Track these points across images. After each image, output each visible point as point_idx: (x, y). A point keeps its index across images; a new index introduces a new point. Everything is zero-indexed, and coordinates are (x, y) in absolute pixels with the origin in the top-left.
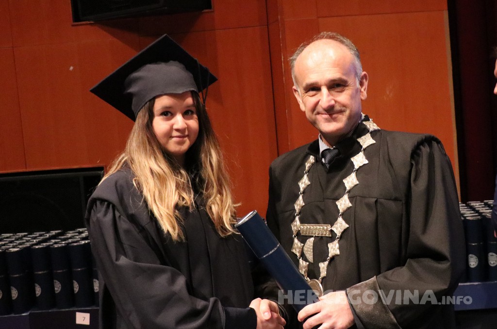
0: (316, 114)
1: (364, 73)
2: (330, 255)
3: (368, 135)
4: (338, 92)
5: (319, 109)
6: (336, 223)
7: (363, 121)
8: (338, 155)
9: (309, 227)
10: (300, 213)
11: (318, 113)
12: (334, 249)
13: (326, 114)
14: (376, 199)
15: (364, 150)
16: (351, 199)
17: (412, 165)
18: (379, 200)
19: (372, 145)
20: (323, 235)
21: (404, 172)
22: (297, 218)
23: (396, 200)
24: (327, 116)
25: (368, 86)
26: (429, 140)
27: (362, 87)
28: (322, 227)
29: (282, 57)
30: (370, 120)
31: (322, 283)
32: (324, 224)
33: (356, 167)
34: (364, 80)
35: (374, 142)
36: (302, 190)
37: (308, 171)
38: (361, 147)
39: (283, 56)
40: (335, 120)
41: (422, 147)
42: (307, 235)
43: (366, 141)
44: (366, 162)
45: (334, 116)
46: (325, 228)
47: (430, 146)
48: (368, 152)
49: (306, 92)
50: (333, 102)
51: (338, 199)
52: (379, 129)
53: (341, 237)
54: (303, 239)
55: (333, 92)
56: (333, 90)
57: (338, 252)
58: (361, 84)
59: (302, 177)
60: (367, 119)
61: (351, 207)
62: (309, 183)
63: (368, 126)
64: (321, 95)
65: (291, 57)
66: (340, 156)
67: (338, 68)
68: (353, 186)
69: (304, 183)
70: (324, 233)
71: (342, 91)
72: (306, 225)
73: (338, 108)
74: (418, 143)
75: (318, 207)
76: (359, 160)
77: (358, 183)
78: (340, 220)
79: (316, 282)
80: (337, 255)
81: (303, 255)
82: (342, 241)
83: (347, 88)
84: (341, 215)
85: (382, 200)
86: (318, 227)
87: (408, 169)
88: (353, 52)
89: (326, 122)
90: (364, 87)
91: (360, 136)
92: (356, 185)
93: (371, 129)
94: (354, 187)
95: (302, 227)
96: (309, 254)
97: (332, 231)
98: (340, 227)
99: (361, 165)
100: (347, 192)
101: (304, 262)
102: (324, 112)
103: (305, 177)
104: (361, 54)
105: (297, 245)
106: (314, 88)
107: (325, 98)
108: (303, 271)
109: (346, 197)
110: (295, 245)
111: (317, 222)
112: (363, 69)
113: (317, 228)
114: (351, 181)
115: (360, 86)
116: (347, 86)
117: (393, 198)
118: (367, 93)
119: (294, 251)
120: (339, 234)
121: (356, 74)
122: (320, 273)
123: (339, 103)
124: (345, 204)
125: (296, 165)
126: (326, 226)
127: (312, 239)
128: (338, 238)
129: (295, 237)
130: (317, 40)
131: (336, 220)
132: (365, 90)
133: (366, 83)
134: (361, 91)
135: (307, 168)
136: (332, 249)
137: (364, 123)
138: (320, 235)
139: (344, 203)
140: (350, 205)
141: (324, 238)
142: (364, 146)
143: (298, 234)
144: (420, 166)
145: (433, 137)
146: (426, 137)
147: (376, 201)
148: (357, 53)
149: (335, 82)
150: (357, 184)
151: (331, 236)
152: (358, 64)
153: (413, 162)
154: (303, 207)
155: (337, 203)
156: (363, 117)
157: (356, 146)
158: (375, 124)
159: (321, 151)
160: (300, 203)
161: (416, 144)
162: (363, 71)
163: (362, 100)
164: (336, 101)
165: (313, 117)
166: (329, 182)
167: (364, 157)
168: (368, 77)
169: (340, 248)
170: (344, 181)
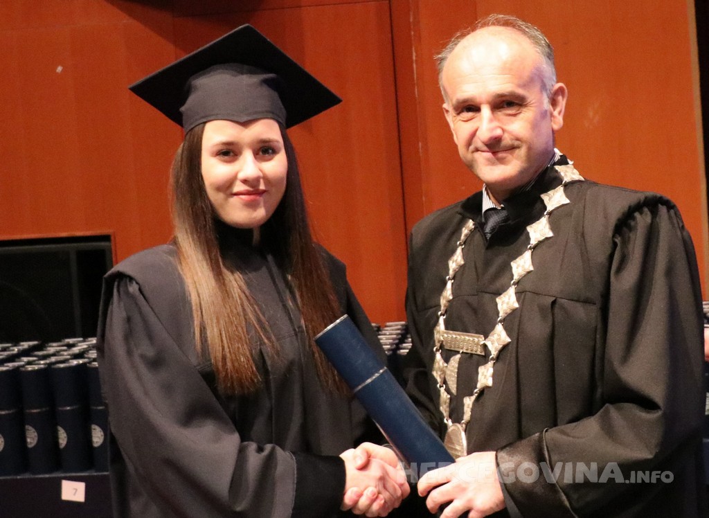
0: (473, 152)
1: (560, 84)
2: (479, 386)
3: (560, 189)
4: (510, 115)
5: (478, 142)
6: (492, 333)
7: (555, 164)
8: (506, 220)
9: (454, 336)
10: (446, 312)
11: (477, 150)
12: (486, 375)
13: (488, 152)
14: (554, 299)
15: (550, 214)
16: (519, 294)
17: (615, 245)
18: (559, 300)
19: (563, 205)
20: (474, 352)
21: (600, 256)
22: (442, 320)
23: (586, 301)
24: (489, 155)
25: (566, 108)
26: (653, 204)
27: (554, 110)
28: (471, 339)
29: (414, 54)
30: (571, 162)
31: (465, 431)
32: (476, 333)
33: (533, 242)
34: (560, 98)
35: (567, 201)
36: (451, 272)
37: (465, 243)
38: (545, 208)
39: (416, 53)
40: (502, 161)
41: (637, 215)
42: (452, 349)
43: (555, 199)
44: (550, 234)
45: (500, 155)
46: (476, 340)
47: (654, 213)
48: (557, 218)
49: (458, 114)
50: (498, 132)
51: (499, 293)
52: (582, 179)
53: (498, 358)
54: (448, 355)
55: (500, 114)
56: (500, 111)
57: (490, 382)
58: (554, 103)
59: (453, 252)
60: (563, 161)
61: (517, 309)
62: (462, 262)
63: (562, 174)
64: (481, 120)
65: (439, 53)
66: (510, 222)
67: (509, 76)
68: (524, 273)
69: (456, 260)
70: (475, 349)
71: (515, 115)
72: (451, 332)
73: (507, 140)
74: (630, 207)
75: (469, 304)
76: (539, 230)
77: (531, 268)
78: (499, 328)
79: (458, 428)
80: (487, 387)
81: (445, 382)
82: (500, 364)
83: (524, 109)
84: (500, 321)
85: (563, 301)
86: (467, 338)
87: (608, 252)
88: (538, 49)
89: (488, 165)
90: (558, 109)
91: (546, 190)
92: (529, 272)
93: (567, 179)
94: (525, 276)
95: (446, 335)
96: (452, 380)
97: (485, 346)
98: (499, 339)
99: (541, 238)
100: (514, 284)
101: (446, 394)
102: (485, 148)
103: (459, 251)
104: (555, 53)
105: (439, 364)
106: (470, 107)
107: (486, 124)
108: (444, 409)
109: (512, 291)
110: (437, 364)
111: (465, 330)
112: (557, 79)
113: (464, 339)
114: (522, 265)
115: (551, 107)
116: (526, 106)
117: (582, 299)
118: (565, 119)
119: (434, 373)
120: (494, 353)
121: (544, 87)
122: (463, 413)
123: (509, 133)
124: (508, 304)
125: (449, 232)
126: (478, 337)
127: (458, 356)
128: (492, 359)
129: (437, 350)
130: (482, 27)
131: (493, 327)
132: (560, 113)
133: (562, 102)
134: (552, 115)
135: (463, 237)
136: (483, 377)
137: (557, 167)
138: (469, 351)
139: (507, 302)
140: (516, 305)
141: (474, 357)
142: (550, 208)
143: (442, 347)
144: (630, 246)
145: (661, 198)
146: (646, 198)
147: (554, 303)
148: (547, 50)
149: (504, 99)
150: (531, 271)
151: (483, 354)
152: (548, 69)
153: (618, 240)
154: (449, 301)
155: (498, 300)
156: (557, 158)
157: (538, 206)
158: (575, 171)
159: (483, 211)
160: (448, 293)
161: (626, 209)
162: (558, 82)
163: (553, 131)
164: (504, 130)
165: (469, 156)
166: (487, 263)
167: (548, 226)
168: (566, 91)
169: (494, 376)
170: (512, 263)
